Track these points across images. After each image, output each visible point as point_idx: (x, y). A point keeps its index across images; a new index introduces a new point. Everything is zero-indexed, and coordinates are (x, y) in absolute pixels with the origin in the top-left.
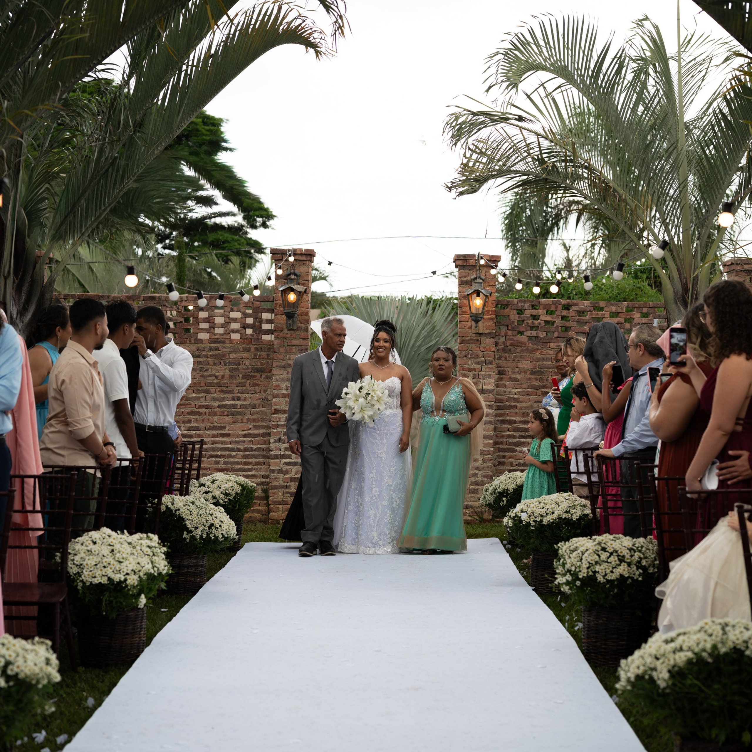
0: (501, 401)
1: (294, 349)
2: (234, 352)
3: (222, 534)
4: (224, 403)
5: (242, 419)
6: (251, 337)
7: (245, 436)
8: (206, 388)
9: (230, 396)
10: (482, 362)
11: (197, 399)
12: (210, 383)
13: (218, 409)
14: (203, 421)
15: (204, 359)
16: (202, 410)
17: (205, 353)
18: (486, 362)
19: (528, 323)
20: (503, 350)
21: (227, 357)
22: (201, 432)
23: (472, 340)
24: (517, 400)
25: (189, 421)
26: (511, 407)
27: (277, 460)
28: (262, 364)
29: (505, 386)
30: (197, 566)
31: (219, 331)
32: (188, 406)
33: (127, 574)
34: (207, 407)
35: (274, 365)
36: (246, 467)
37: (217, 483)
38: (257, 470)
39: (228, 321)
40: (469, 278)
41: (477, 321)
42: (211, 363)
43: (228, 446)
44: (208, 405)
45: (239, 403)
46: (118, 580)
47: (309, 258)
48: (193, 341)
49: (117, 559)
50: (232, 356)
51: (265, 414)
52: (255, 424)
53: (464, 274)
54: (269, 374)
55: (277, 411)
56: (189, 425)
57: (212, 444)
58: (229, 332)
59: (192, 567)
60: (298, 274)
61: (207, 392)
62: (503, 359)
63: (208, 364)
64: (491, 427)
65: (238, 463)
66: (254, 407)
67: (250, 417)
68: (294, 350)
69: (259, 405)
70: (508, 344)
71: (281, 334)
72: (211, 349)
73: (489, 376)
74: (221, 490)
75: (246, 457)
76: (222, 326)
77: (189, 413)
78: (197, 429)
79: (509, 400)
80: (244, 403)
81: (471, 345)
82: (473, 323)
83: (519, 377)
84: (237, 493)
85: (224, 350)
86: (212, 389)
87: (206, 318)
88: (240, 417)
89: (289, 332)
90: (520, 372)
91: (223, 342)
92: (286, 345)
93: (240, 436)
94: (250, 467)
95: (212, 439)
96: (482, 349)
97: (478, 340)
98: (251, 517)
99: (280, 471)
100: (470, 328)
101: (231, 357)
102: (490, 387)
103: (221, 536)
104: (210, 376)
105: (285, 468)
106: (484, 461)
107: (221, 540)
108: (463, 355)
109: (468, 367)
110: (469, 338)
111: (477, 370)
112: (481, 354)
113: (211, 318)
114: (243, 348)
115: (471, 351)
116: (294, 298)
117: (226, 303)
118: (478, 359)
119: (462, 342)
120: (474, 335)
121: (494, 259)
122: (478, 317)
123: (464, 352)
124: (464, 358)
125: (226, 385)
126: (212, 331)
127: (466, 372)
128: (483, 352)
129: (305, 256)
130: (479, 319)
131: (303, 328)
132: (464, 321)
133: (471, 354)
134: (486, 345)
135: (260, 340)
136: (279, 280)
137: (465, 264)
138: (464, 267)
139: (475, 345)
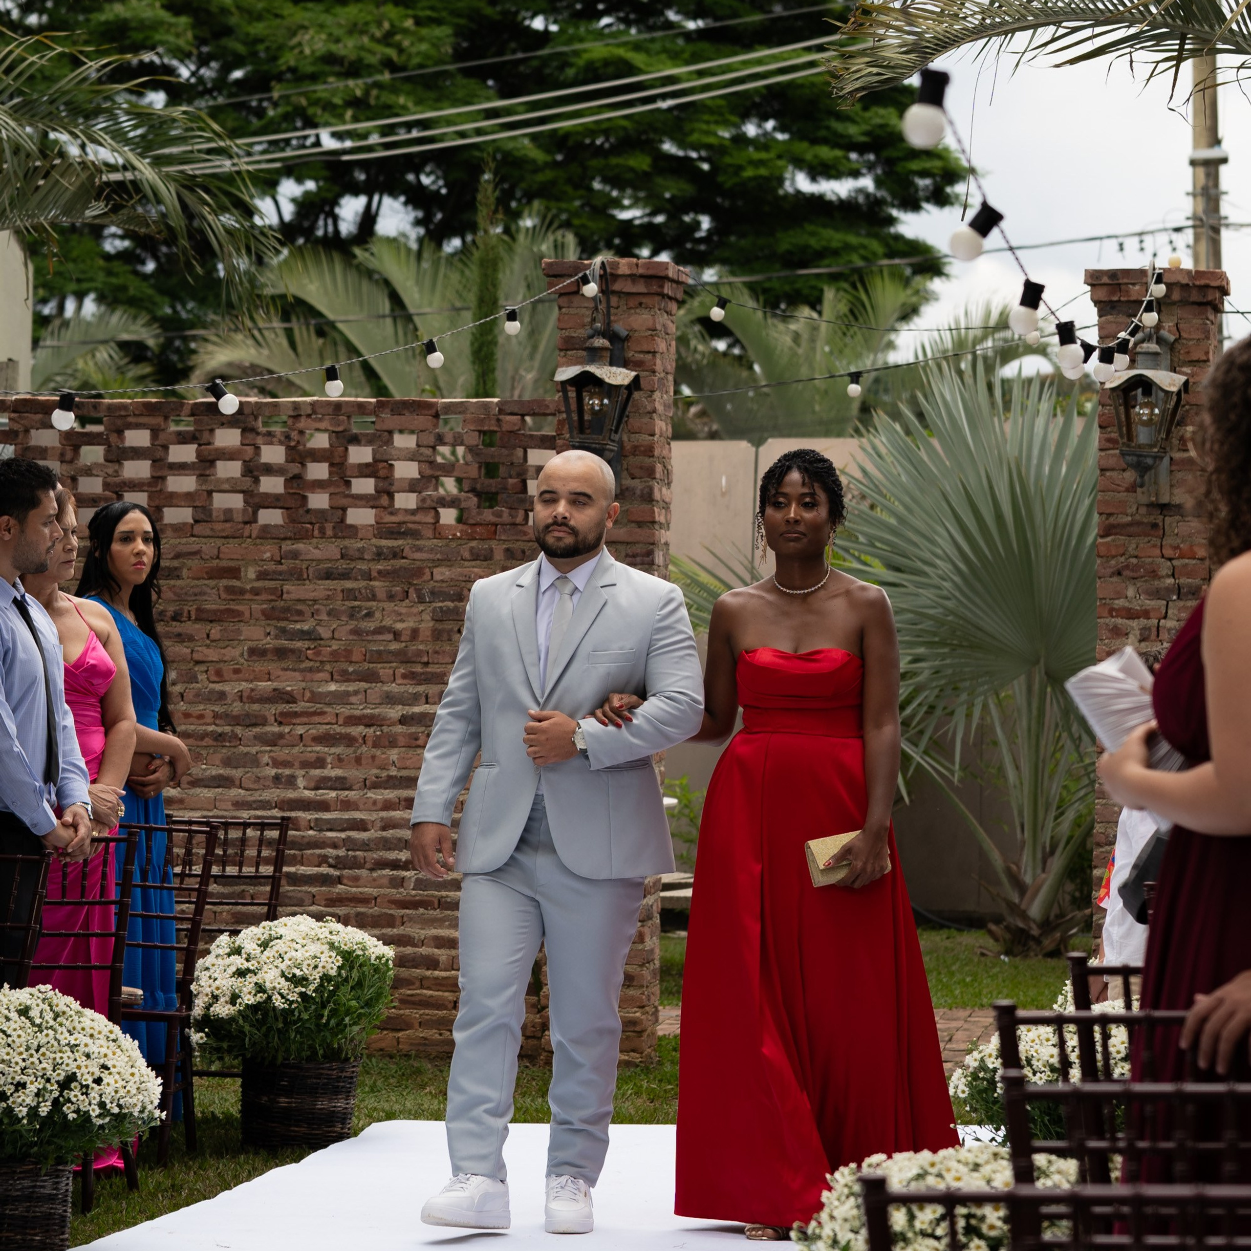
2: (446, 561)
3: (102, 1105)
4: (417, 709)
6: (494, 519)
8: (366, 665)
9: (434, 690)
10: (1169, 590)
11: (342, 698)
12: (379, 652)
13: (399, 729)
14: (358, 760)
15: (362, 584)
16: (357, 731)
17: (363, 566)
18: (1179, 591)
21: (427, 576)
22: (352, 795)
23: (1139, 523)
25: (320, 763)
30: (31, 1197)
31: (406, 501)
32: (316, 719)
34: (369, 721)
37: (279, 946)
39: (428, 472)
41: (1142, 469)
42: (381, 594)
44: (372, 717)
47: (655, 288)
48: (329, 532)
50: (442, 573)
53: (1112, 329)
56: (317, 772)
57: (384, 829)
58: (433, 507)
59: (16, 1199)
60: (624, 333)
61: (371, 677)
63: (374, 598)
72: (379, 555)
74: (283, 966)
76: (413, 486)
77: (319, 739)
78: (341, 784)
81: (1134, 541)
84: (325, 978)
85: (418, 555)
86: (384, 671)
87: (367, 465)
91: (415, 534)
95: (384, 814)
96: (1168, 552)
97: (1155, 526)
100: (1132, 489)
101: (437, 577)
103: (95, 1111)
104: (379, 631)
107: (100, 1122)
108: (1109, 571)
109: (1127, 604)
110: (1130, 518)
111: (1152, 615)
112: (1165, 568)
113: (381, 465)
114: (471, 549)
115: (1136, 557)
116: (602, 405)
117: (421, 421)
118: (1156, 583)
119: (1107, 531)
120: (1143, 510)
121: (1202, 282)
122: (1146, 456)
123: (1113, 562)
124: (1115, 579)
125: (425, 659)
126: (385, 500)
127: (1119, 621)
128: (1170, 559)
129: (642, 280)
130: (1149, 461)
131: (638, 492)
132: (1113, 470)
133: (1136, 568)
134: (1179, 541)
135: (520, 527)
136: (569, 353)
137: (1115, 298)
138: (1113, 308)
139: (1146, 539)
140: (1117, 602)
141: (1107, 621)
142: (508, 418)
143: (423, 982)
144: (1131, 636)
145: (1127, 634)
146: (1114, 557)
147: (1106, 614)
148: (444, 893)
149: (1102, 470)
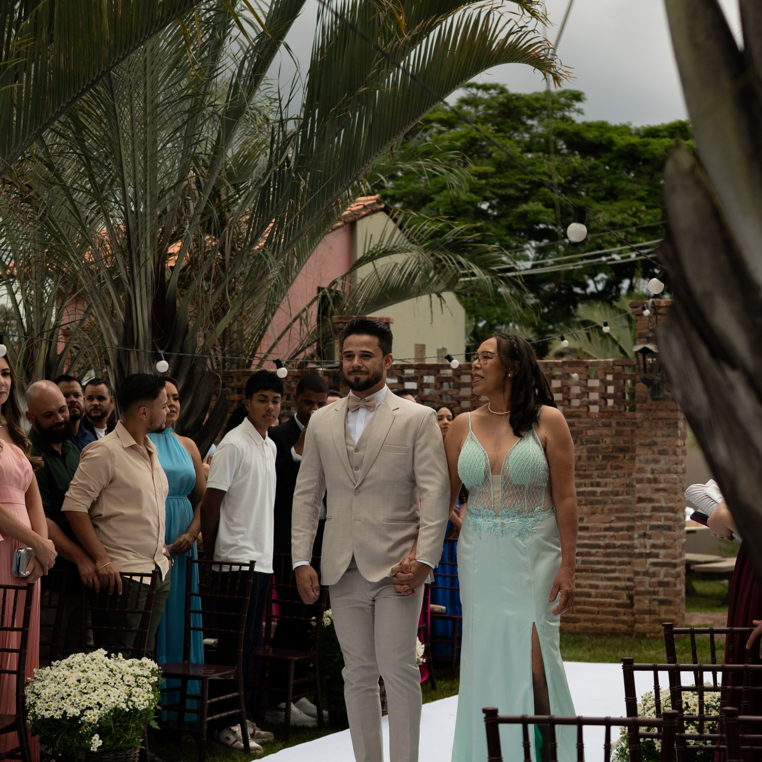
1: (660, 424)
2: (592, 427)
4: (583, 489)
5: (602, 510)
6: (611, 410)
7: (606, 529)
9: (588, 481)
21: (584, 434)
27: (642, 560)
28: (625, 442)
31: (576, 403)
33: (90, 708)
35: (637, 443)
36: (609, 567)
38: (621, 571)
39: (584, 390)
43: (586, 542)
45: (599, 490)
46: (71, 716)
49: (80, 689)
50: (590, 433)
51: (630, 503)
52: (618, 515)
54: (633, 454)
55: (641, 500)
58: (587, 404)
65: (599, 563)
66: (617, 494)
67: (612, 506)
69: (623, 492)
71: (645, 405)
75: (608, 555)
76: (578, 397)
80: (605, 489)
85: (580, 425)
87: (559, 388)
88: (600, 507)
89: (654, 403)
91: (579, 416)
92: (651, 418)
93: (600, 530)
94: (613, 567)
98: (614, 629)
99: (646, 574)
101: (588, 434)
105: (652, 569)
113: (565, 388)
114: (603, 423)
116: (653, 361)
117: (582, 369)
125: (584, 468)
126: (566, 403)
131: (671, 397)
135: (623, 413)
136: (639, 340)
142: (617, 367)
143: (585, 603)
148: (593, 566)
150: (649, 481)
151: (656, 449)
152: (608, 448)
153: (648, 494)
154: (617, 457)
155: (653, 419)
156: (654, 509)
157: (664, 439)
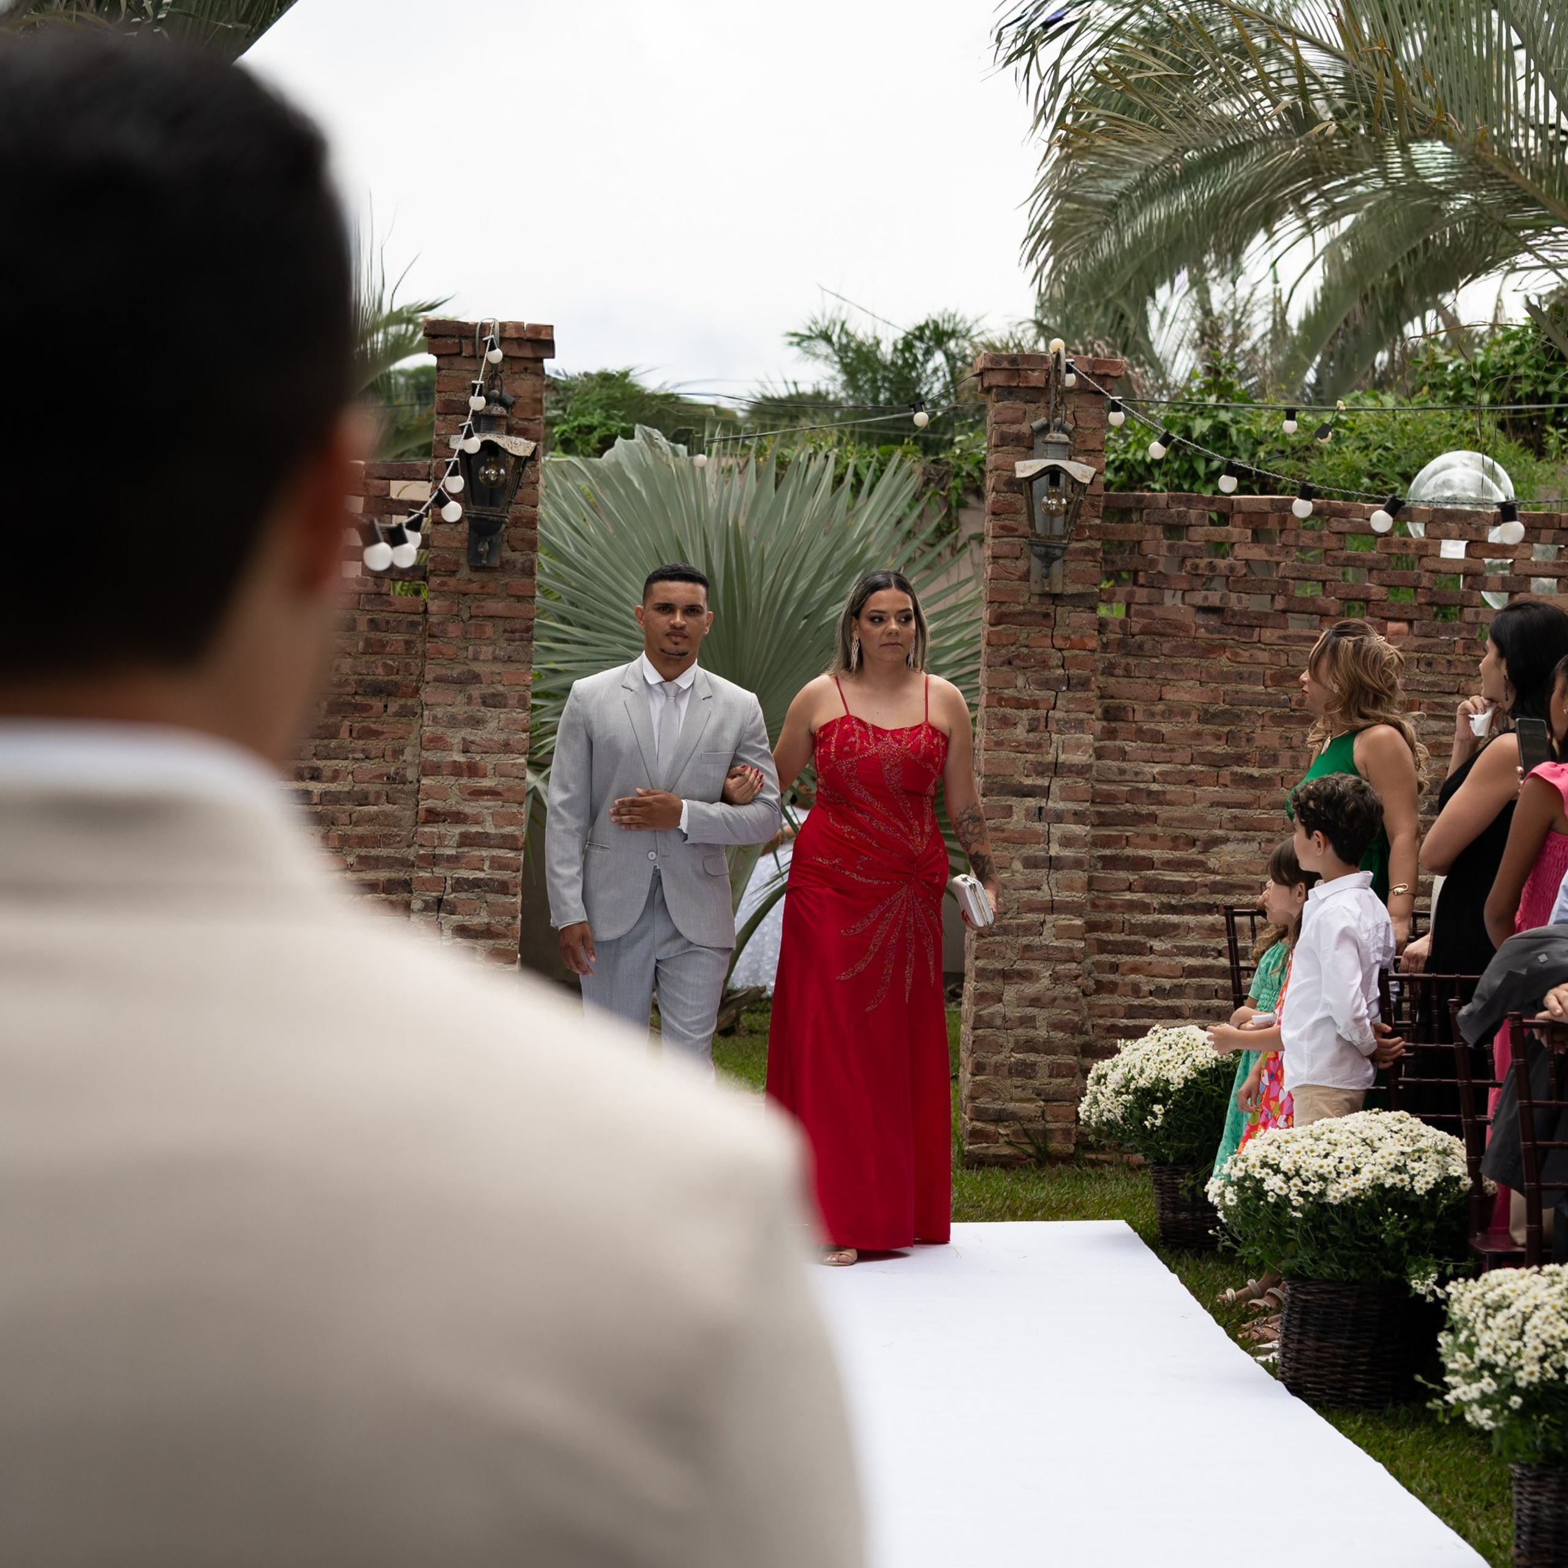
0: (1109, 799)
1: (491, 629)
6: (360, 589)
10: (1058, 681)
18: (1068, 681)
19: (1196, 567)
20: (1122, 645)
23: (1031, 613)
24: (1156, 798)
26: (1138, 819)
28: (389, 670)
29: (1123, 755)
35: (429, 677)
40: (1024, 428)
41: (1048, 559)
45: (320, 788)
47: (541, 353)
51: (397, 822)
52: (363, 852)
53: (1009, 415)
54: (411, 702)
55: (433, 816)
62: (1119, 672)
64: (1080, 876)
66: (363, 800)
67: (349, 830)
68: (489, 631)
69: (378, 794)
70: (1136, 629)
71: (452, 582)
73: (1079, 725)
79: (1134, 795)
80: (333, 787)
81: (1025, 630)
82: (1036, 564)
83: (1165, 728)
89: (476, 577)
90: (1169, 714)
92: (466, 616)
96: (1059, 643)
97: (1046, 616)
100: (1025, 577)
102: (1079, 758)
106: (1056, 978)
108: (1000, 660)
109: (1016, 694)
110: (1022, 608)
111: (1041, 705)
112: (1055, 658)
115: (1027, 646)
116: (498, 475)
118: (1046, 673)
119: (998, 620)
120: (1035, 600)
121: (1102, 371)
122: (1054, 548)
123: (1003, 651)
124: (1005, 668)
127: (1008, 710)
128: (1060, 650)
129: (529, 344)
130: (1058, 552)
131: (519, 566)
132: (1006, 557)
133: (1025, 658)
134: (1070, 632)
135: (385, 597)
136: (449, 417)
137: (1014, 384)
138: (1010, 393)
139: (1038, 629)
140: (1006, 691)
141: (996, 710)
142: (376, 482)
144: (1019, 726)
145: (1015, 724)
146: (1004, 646)
147: (995, 704)
149: (994, 557)
150: (457, 770)
151: (475, 691)
152: (346, 683)
153: (453, 803)
154: (366, 708)
155: (471, 617)
156: (466, 840)
157: (498, 668)
